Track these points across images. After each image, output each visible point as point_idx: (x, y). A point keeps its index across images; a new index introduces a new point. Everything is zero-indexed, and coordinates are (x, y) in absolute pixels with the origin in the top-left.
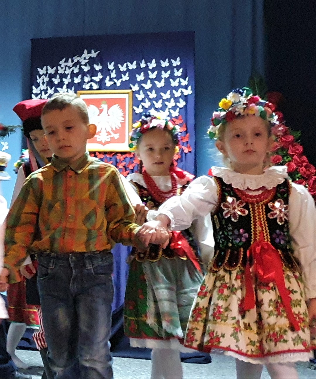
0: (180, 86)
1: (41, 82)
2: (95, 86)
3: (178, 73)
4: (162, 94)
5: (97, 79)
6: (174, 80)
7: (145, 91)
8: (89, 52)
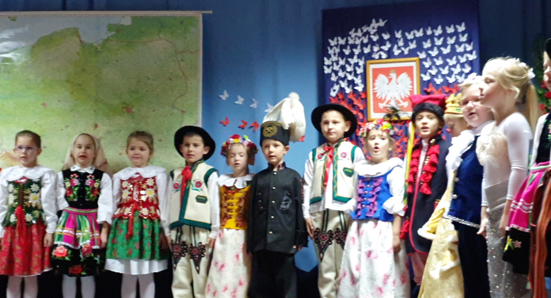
0: (465, 52)
1: (333, 53)
2: (384, 56)
3: (464, 39)
4: (448, 60)
5: (386, 48)
6: (460, 46)
7: (432, 58)
8: (377, 21)
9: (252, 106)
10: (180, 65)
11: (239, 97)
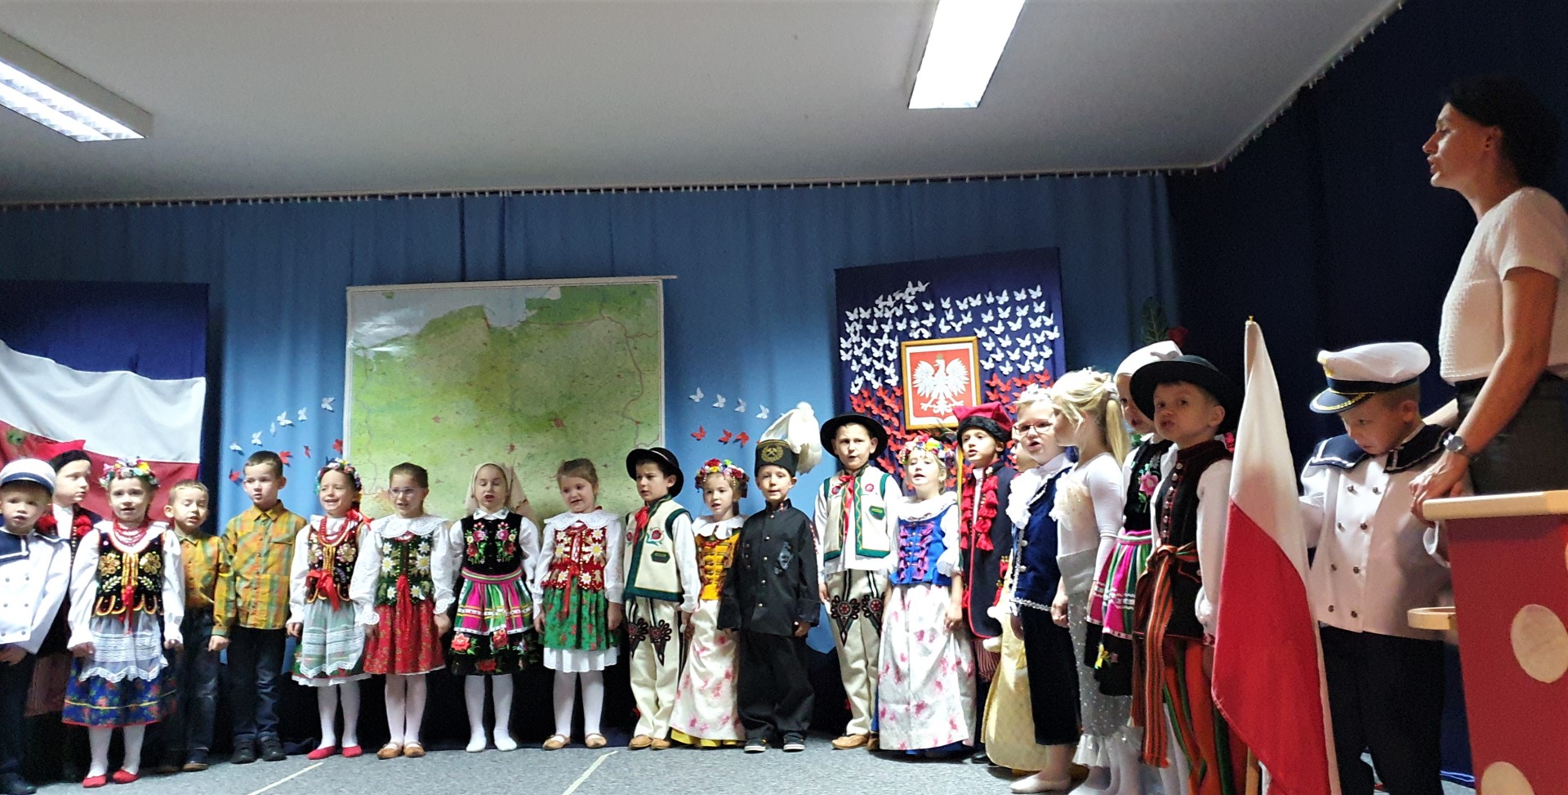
0: (1044, 327)
1: (853, 330)
2: (927, 334)
3: (1040, 309)
4: (1019, 340)
5: (928, 323)
6: (1035, 319)
7: (995, 337)
8: (915, 285)
9: (737, 409)
10: (632, 355)
11: (719, 397)
